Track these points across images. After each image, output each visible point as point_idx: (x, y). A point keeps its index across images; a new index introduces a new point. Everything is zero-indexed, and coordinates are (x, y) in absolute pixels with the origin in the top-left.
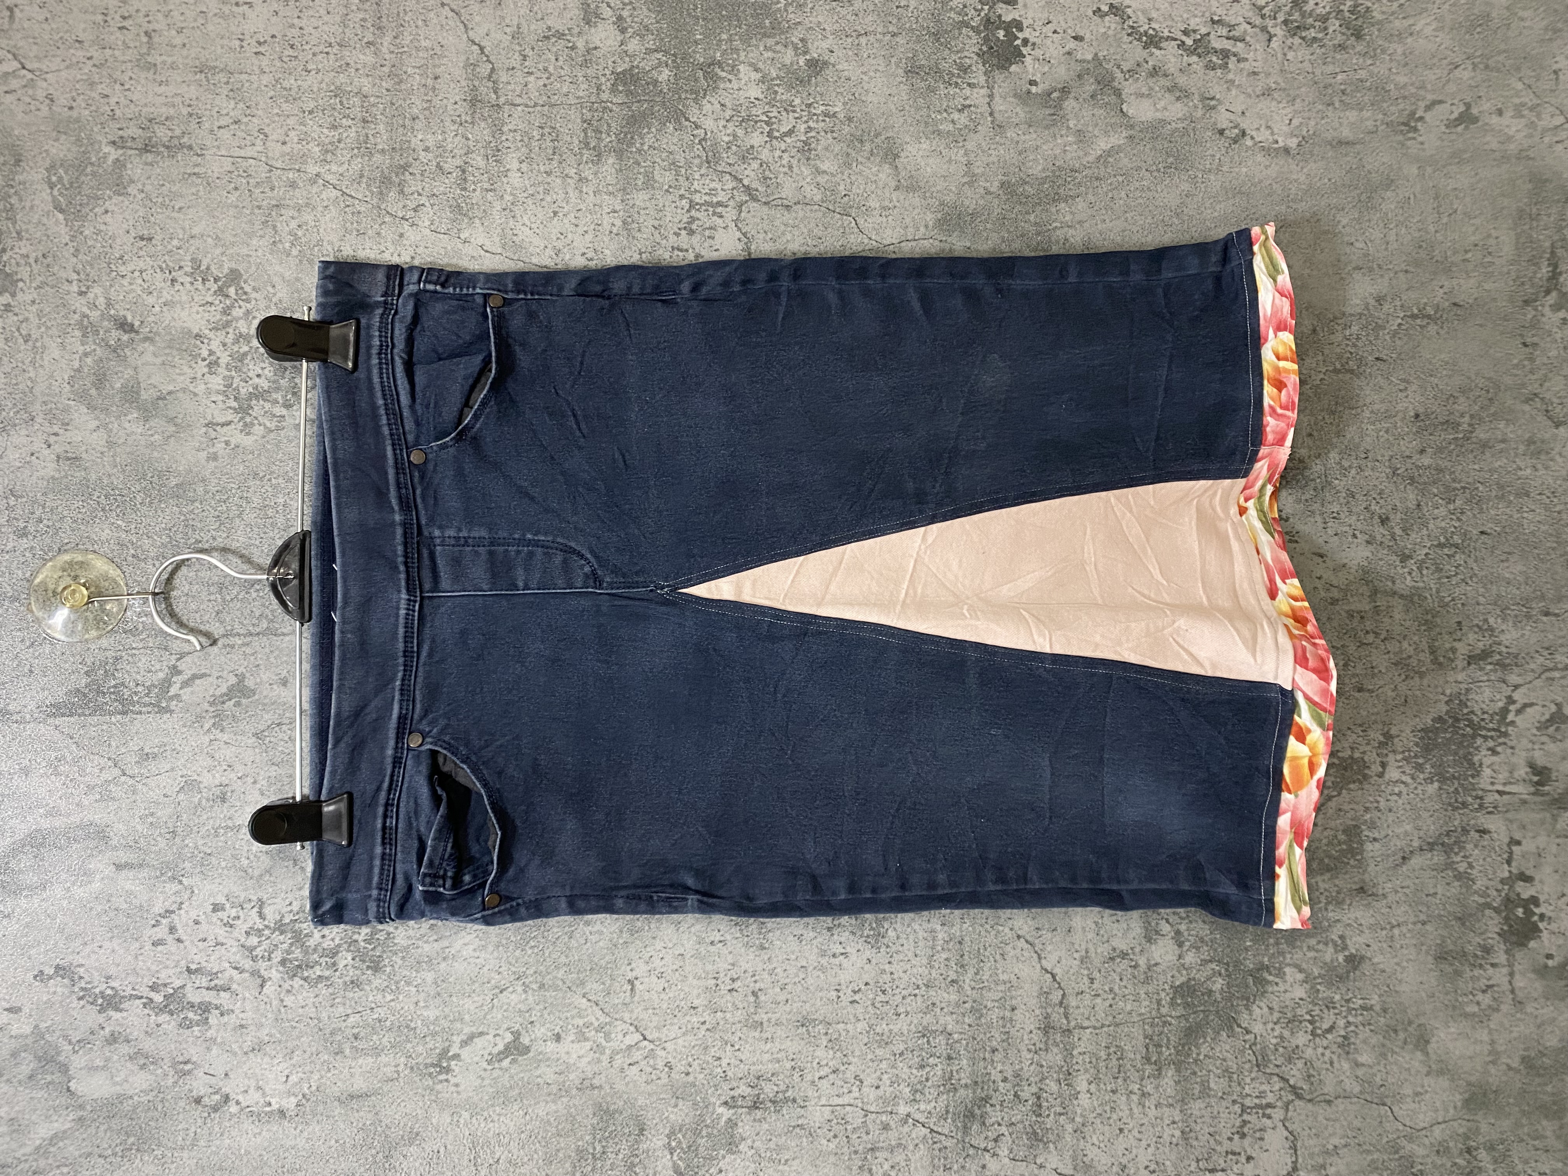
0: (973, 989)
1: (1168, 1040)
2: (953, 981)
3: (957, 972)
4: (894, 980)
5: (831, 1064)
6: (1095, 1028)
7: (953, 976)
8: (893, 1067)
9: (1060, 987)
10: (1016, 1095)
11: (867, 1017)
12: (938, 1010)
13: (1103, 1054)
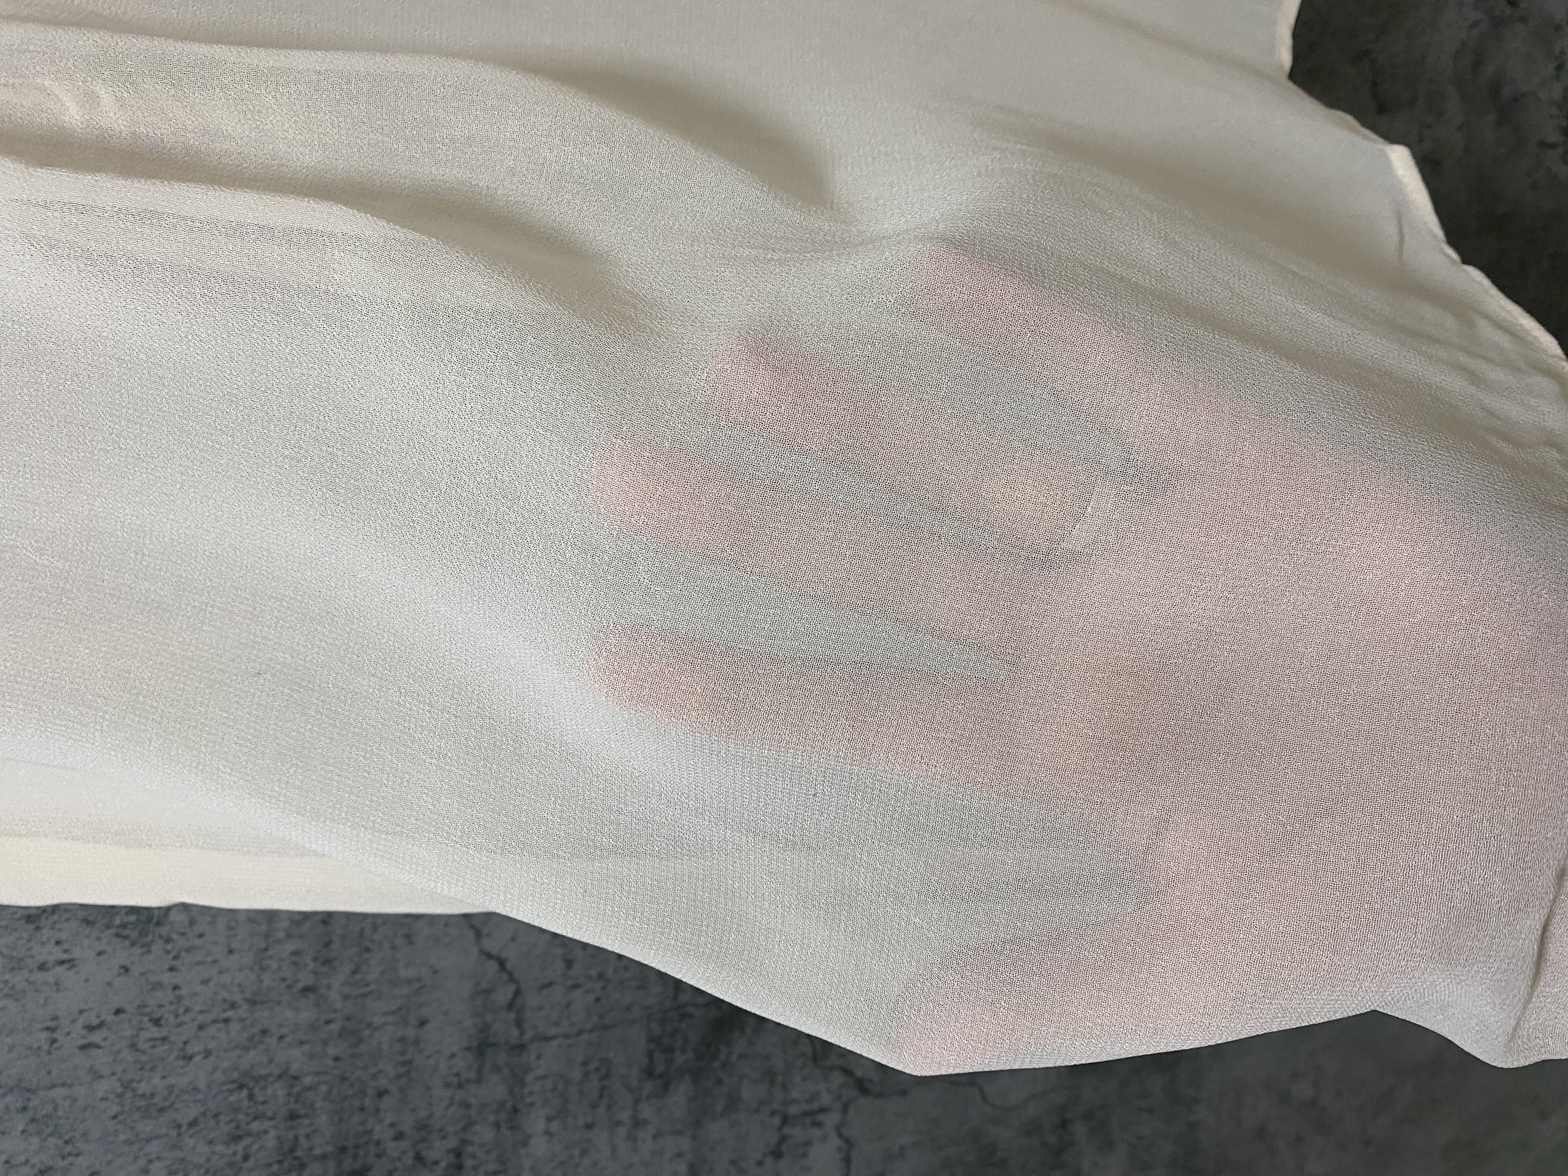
0: (346, 997)
1: (686, 1040)
2: (307, 990)
3: (315, 973)
4: (180, 998)
5: (34, 1160)
6: (566, 1036)
7: (305, 979)
8: (175, 1147)
9: (512, 979)
10: (419, 1158)
11: (119, 1069)
12: (273, 1041)
13: (577, 1075)
